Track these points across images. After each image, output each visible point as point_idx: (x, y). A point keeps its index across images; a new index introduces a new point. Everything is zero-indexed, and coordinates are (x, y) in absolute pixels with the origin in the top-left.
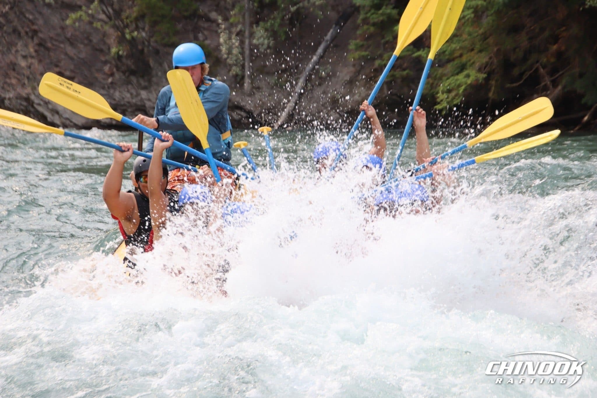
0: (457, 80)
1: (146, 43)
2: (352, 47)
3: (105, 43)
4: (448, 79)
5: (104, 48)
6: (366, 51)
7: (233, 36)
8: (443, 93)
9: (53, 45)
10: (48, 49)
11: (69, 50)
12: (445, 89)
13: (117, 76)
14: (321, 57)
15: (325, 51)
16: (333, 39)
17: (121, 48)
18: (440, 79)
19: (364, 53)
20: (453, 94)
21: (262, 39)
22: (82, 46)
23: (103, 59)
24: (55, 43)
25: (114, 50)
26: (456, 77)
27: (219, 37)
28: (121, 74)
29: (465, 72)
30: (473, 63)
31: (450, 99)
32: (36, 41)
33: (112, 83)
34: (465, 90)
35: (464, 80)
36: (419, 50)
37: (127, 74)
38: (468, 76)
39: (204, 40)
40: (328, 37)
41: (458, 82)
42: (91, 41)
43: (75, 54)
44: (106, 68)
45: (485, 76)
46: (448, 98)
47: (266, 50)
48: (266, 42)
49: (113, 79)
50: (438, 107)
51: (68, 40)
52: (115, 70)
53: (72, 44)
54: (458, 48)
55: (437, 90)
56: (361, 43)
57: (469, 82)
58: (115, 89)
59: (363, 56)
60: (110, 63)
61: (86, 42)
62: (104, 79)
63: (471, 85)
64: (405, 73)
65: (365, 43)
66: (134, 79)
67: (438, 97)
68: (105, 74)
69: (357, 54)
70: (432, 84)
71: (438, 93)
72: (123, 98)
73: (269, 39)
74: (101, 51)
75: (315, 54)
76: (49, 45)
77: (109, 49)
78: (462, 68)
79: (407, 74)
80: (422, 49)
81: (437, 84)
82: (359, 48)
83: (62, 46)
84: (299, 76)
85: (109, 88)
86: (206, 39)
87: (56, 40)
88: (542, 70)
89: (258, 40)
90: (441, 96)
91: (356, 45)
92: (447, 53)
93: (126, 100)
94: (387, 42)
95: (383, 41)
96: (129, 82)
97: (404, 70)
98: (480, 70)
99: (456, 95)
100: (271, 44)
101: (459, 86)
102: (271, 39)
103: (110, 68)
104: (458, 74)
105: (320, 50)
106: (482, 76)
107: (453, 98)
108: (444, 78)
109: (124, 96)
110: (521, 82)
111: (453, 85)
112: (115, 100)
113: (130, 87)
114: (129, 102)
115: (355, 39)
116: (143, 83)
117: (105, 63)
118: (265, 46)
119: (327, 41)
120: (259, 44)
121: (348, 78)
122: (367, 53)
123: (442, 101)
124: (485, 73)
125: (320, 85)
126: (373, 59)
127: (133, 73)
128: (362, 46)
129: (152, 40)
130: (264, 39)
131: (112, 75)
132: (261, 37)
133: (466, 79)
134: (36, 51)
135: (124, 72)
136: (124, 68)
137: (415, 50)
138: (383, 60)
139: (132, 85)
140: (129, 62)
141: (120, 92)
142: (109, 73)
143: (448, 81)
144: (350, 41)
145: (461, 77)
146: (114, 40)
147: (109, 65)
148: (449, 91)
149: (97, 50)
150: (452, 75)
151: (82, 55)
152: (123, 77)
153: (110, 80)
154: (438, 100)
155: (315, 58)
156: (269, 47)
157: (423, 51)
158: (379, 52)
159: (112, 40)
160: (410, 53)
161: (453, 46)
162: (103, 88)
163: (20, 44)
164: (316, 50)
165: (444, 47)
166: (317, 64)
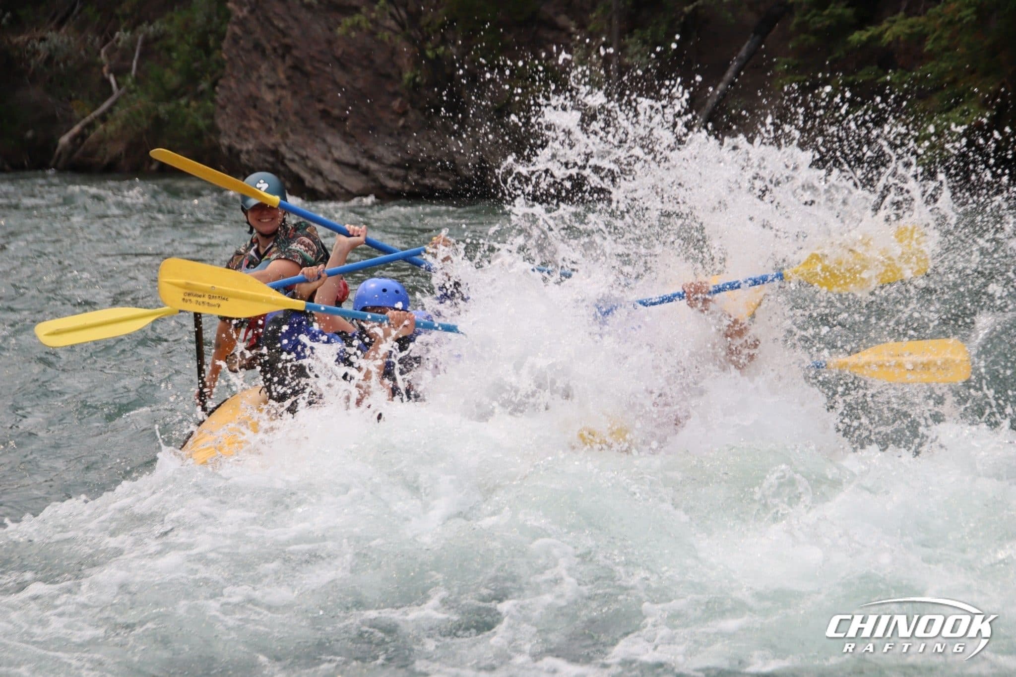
1: (457, 64)
2: (779, 68)
3: (394, 65)
5: (393, 72)
6: (801, 74)
9: (315, 68)
10: (306, 74)
11: (340, 76)
13: (412, 116)
15: (738, 73)
16: (750, 56)
17: (419, 72)
19: (799, 78)
21: (638, 56)
22: (359, 70)
23: (391, 89)
24: (317, 65)
25: (407, 75)
26: (947, 115)
28: (418, 113)
29: (963, 107)
30: (976, 92)
32: (289, 61)
33: (404, 127)
36: (887, 72)
37: (427, 113)
38: (966, 113)
39: (547, 60)
40: (743, 52)
42: (372, 61)
43: (348, 83)
44: (396, 104)
48: (645, 60)
49: (406, 121)
51: (338, 60)
52: (409, 106)
53: (343, 67)
54: (950, 68)
56: (796, 62)
58: (409, 136)
60: (402, 95)
61: (365, 63)
62: (391, 120)
65: (801, 61)
68: (393, 112)
74: (388, 77)
75: (720, 81)
76: (309, 68)
77: (400, 74)
78: (957, 100)
80: (891, 72)
82: (792, 69)
83: (328, 69)
85: (399, 134)
87: (319, 61)
89: (632, 57)
91: (787, 65)
92: (932, 76)
93: (425, 153)
94: (836, 60)
95: (830, 58)
96: (430, 126)
98: (985, 104)
103: (401, 103)
104: (949, 110)
105: (729, 74)
106: (988, 114)
109: (422, 147)
112: (407, 152)
113: (431, 132)
114: (430, 157)
115: (787, 55)
117: (395, 95)
119: (741, 59)
124: (993, 109)
126: (815, 87)
128: (796, 67)
129: (467, 59)
130: (642, 56)
131: (404, 114)
132: (636, 53)
133: (963, 118)
134: (288, 78)
135: (423, 110)
136: (420, 103)
137: (881, 72)
139: (435, 129)
141: (416, 140)
142: (400, 111)
144: (778, 59)
145: (955, 115)
146: (408, 61)
147: (399, 99)
149: (381, 75)
150: (941, 112)
151: (360, 84)
152: (423, 118)
153: (401, 122)
155: (721, 86)
157: (895, 73)
159: (405, 61)
160: (872, 76)
161: (943, 65)
162: (391, 135)
163: (264, 67)
164: (724, 73)
165: (928, 67)
166: (724, 95)
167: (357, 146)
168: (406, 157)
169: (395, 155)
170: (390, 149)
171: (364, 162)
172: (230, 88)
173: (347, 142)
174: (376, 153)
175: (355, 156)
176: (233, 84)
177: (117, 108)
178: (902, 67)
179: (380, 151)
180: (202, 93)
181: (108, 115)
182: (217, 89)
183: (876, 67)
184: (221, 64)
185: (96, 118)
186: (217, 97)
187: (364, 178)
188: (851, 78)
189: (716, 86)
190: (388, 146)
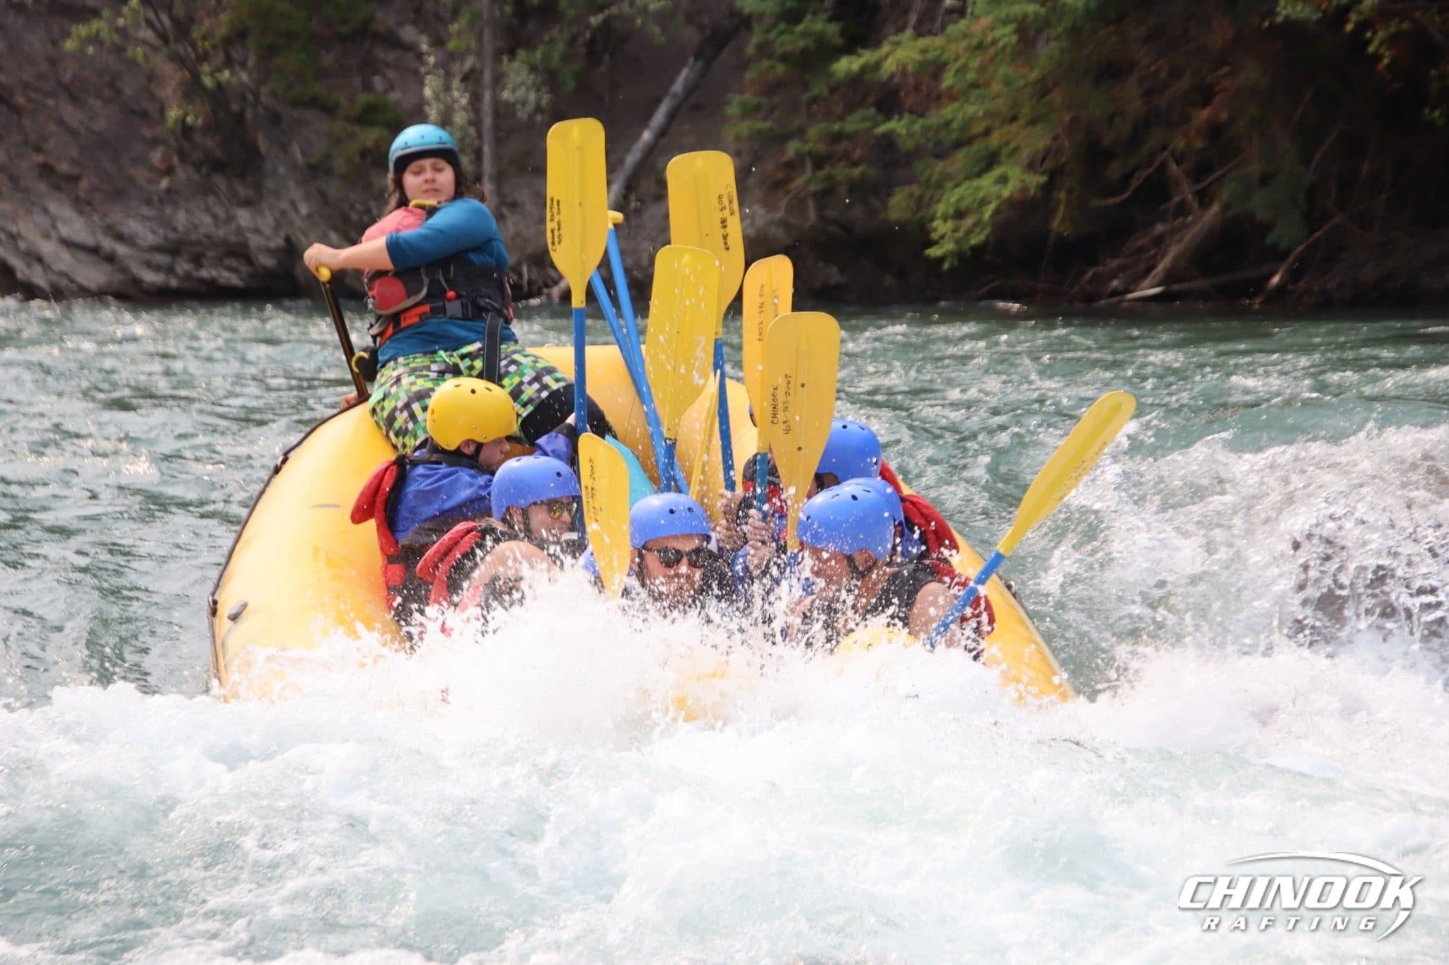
0: (978, 189)
1: (250, 97)
2: (733, 110)
3: (152, 97)
4: (957, 185)
5: (151, 108)
6: (765, 119)
7: (456, 83)
8: (946, 221)
9: (30, 100)
10: (16, 109)
11: (69, 112)
12: (951, 211)
13: (182, 174)
14: (662, 133)
15: (672, 117)
16: (690, 90)
17: (190, 107)
18: (940, 185)
19: (761, 125)
20: (969, 222)
21: (523, 89)
22: (97, 103)
23: (147, 133)
24: (34, 96)
25: (173, 114)
26: (976, 183)
27: (422, 84)
28: (191, 170)
29: (997, 172)
30: (1016, 149)
31: (960, 234)
33: (169, 191)
34: (997, 212)
35: (995, 189)
36: (888, 118)
37: (204, 170)
38: (1003, 180)
39: (386, 92)
40: (678, 86)
41: (981, 194)
42: (118, 91)
43: (81, 123)
44: (156, 156)
45: (1043, 179)
46: (955, 230)
47: (531, 116)
48: (532, 96)
49: (172, 182)
50: (934, 252)
51: (66, 88)
52: (175, 160)
53: (74, 98)
54: (981, 113)
55: (931, 212)
56: (754, 101)
57: (1006, 193)
58: (176, 205)
59: (759, 132)
60: (165, 142)
61: (108, 93)
62: (150, 181)
63: (1010, 202)
64: (857, 172)
65: (764, 101)
66: (220, 181)
67: (935, 230)
68: (152, 168)
69: (745, 128)
70: (920, 198)
71: (932, 219)
72: (196, 227)
73: (538, 90)
74: (144, 115)
75: (646, 128)
76: (20, 100)
77: (162, 110)
78: (991, 160)
79: (863, 174)
80: (896, 117)
81: (931, 198)
82: (750, 111)
83: (50, 102)
85: (161, 201)
86: (392, 88)
87: (37, 90)
88: (1174, 167)
89: (514, 91)
90: (941, 227)
91: (743, 105)
92: (955, 125)
93: (202, 230)
94: (815, 100)
95: (805, 97)
96: (207, 189)
97: (856, 164)
98: (1031, 167)
99: (976, 225)
100: (544, 103)
101: (984, 202)
102: (543, 90)
103: (165, 154)
104: (979, 175)
105: (659, 117)
106: (1036, 180)
107: (970, 232)
108: (949, 185)
109: (197, 222)
110: (1126, 195)
111: (970, 199)
112: (175, 230)
113: (211, 199)
114: (208, 237)
115: (741, 92)
116: (243, 191)
117: (154, 142)
118: (531, 107)
119: (675, 95)
120: (516, 102)
122: (768, 124)
123: (942, 237)
124: (1042, 173)
125: (658, 198)
126: (785, 139)
127: (218, 166)
128: (757, 108)
129: (264, 90)
130: (528, 89)
131: (169, 171)
132: (520, 85)
133: (999, 186)
135: (197, 166)
136: (197, 155)
137: (880, 118)
138: (807, 142)
139: (216, 195)
140: (210, 143)
141: (188, 211)
142: (162, 167)
143: (957, 190)
144: (730, 96)
145: (986, 183)
146: (174, 90)
147: (161, 149)
148: (960, 215)
149: (133, 112)
150: (967, 178)
151: (100, 125)
152: (196, 177)
153: (164, 183)
154: (935, 236)
155: (647, 136)
156: (538, 109)
157: (900, 119)
158: (797, 123)
159: (169, 91)
160: (868, 124)
161: (970, 109)
162: (148, 202)
164: (649, 117)
165: (948, 111)
166: (651, 150)
167: (96, 218)
168: (172, 236)
169: (153, 232)
170: (148, 224)
171: (107, 244)
173: (81, 213)
174: (125, 230)
175: (93, 233)
178: (911, 112)
179: (132, 226)
183: (872, 111)
187: (107, 267)
188: (837, 127)
189: (638, 136)
190: (145, 218)
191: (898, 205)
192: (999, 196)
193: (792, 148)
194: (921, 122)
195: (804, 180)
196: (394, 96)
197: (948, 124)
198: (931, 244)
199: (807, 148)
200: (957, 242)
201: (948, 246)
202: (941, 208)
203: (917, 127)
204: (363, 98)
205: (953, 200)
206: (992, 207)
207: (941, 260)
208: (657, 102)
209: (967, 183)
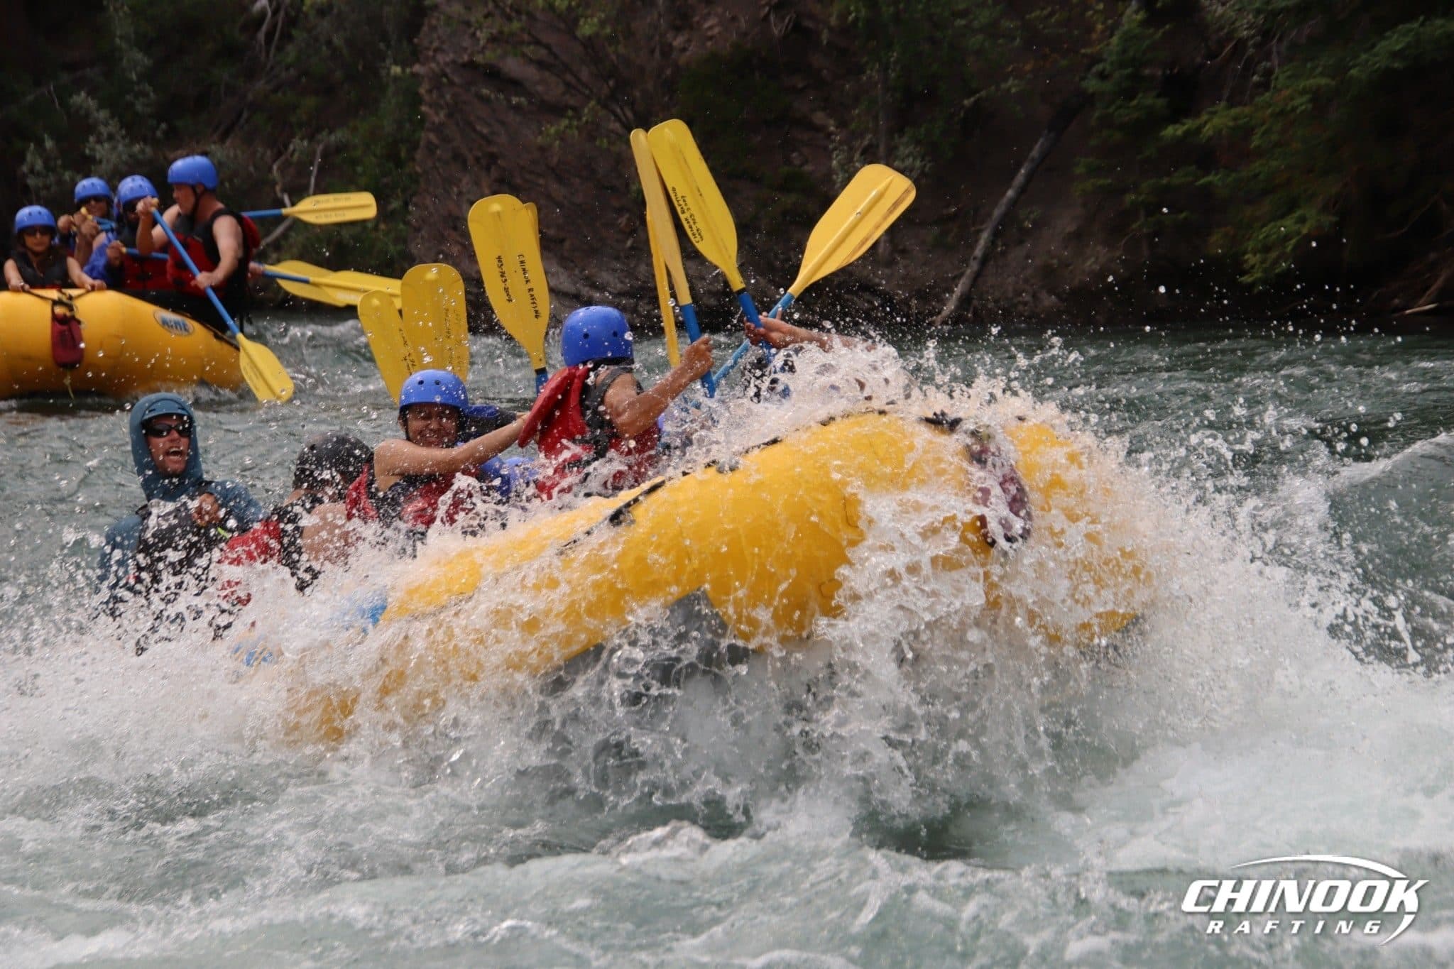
2: (1079, 170)
3: (619, 175)
4: (1264, 225)
5: (619, 184)
6: (1106, 177)
7: (857, 156)
8: (1255, 254)
9: (526, 181)
11: (556, 190)
12: (1259, 246)
13: (642, 235)
14: (1022, 190)
15: (1030, 177)
16: (1044, 156)
18: (1250, 226)
19: (1101, 182)
20: (1274, 255)
21: (911, 159)
22: (577, 180)
23: (616, 203)
24: (528, 177)
25: (635, 188)
26: (1279, 223)
27: (831, 159)
29: (1298, 213)
30: (1313, 195)
31: (1267, 265)
32: (494, 173)
33: (632, 248)
34: (1295, 247)
35: (1294, 227)
36: (1207, 173)
38: (1302, 220)
39: (802, 165)
40: (1035, 152)
41: (1284, 232)
42: (593, 172)
43: (565, 197)
44: (623, 221)
45: (1334, 219)
46: (1263, 262)
48: (918, 163)
49: (635, 241)
50: (1247, 279)
51: (553, 169)
52: (637, 224)
53: (560, 179)
54: (1283, 167)
55: (1243, 247)
56: (1097, 162)
57: (1305, 231)
58: (638, 259)
59: (1102, 187)
60: (629, 211)
61: (585, 173)
62: (617, 241)
63: (1308, 238)
64: (1183, 215)
65: (1105, 162)
67: (1246, 261)
68: (620, 231)
69: (1089, 184)
70: (1235, 237)
71: (1245, 253)
73: (922, 160)
74: (613, 188)
75: (1009, 187)
76: (518, 181)
77: (627, 185)
78: (1291, 206)
80: (1213, 172)
81: (1243, 236)
82: (1094, 171)
83: (541, 181)
84: (979, 227)
85: (627, 257)
86: (806, 162)
87: (531, 172)
88: (1445, 206)
89: (903, 160)
90: (1251, 259)
91: (1088, 166)
92: (1261, 177)
94: (1146, 160)
95: (1139, 158)
97: (1181, 211)
98: (1325, 209)
99: (1280, 257)
100: (927, 169)
101: (1287, 238)
102: (927, 158)
103: (629, 219)
104: (1283, 216)
105: (1020, 178)
106: (1329, 220)
107: (1276, 262)
108: (1258, 225)
110: (1405, 229)
111: (1274, 237)
112: (637, 279)
115: (1086, 156)
117: (621, 210)
118: (916, 174)
119: (1033, 160)
121: (1071, 228)
122: (1109, 181)
123: (1253, 267)
124: (1335, 214)
125: (1021, 242)
126: (1122, 192)
128: (1099, 168)
130: (915, 159)
131: (633, 232)
132: (908, 156)
133: (1300, 224)
137: (1200, 173)
138: (1140, 194)
142: (628, 230)
143: (1263, 230)
144: (1077, 159)
145: (1288, 223)
147: (627, 216)
148: (1266, 249)
149: (605, 187)
150: (1273, 219)
151: (579, 199)
153: (629, 243)
154: (1246, 266)
155: (1010, 193)
156: (923, 174)
157: (1216, 174)
158: (1133, 179)
160: (1190, 179)
161: (1274, 163)
162: (617, 258)
163: (466, 180)
164: (1012, 178)
165: (1257, 166)
166: (1014, 203)
167: (577, 272)
168: (636, 284)
169: (622, 282)
170: (617, 275)
172: (426, 208)
173: (565, 268)
174: (597, 280)
175: (575, 283)
176: (428, 202)
177: (293, 234)
178: (1226, 167)
179: (605, 277)
180: (393, 212)
181: (283, 243)
182: (411, 208)
183: (1193, 169)
184: (415, 179)
185: (268, 245)
186: (410, 217)
188: (1165, 181)
189: (1004, 193)
190: (614, 270)
191: (1217, 244)
192: (1298, 233)
193: (1130, 197)
194: (1234, 175)
195: (1140, 225)
196: (808, 168)
197: (1256, 176)
198: (1243, 273)
199: (1140, 199)
200: (1265, 271)
201: (1258, 274)
202: (1251, 245)
203: (1230, 179)
204: (785, 170)
205: (1261, 237)
206: (1293, 241)
207: (1253, 284)
208: (1018, 166)
209: (1272, 224)
